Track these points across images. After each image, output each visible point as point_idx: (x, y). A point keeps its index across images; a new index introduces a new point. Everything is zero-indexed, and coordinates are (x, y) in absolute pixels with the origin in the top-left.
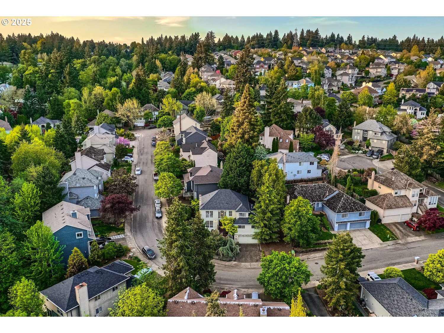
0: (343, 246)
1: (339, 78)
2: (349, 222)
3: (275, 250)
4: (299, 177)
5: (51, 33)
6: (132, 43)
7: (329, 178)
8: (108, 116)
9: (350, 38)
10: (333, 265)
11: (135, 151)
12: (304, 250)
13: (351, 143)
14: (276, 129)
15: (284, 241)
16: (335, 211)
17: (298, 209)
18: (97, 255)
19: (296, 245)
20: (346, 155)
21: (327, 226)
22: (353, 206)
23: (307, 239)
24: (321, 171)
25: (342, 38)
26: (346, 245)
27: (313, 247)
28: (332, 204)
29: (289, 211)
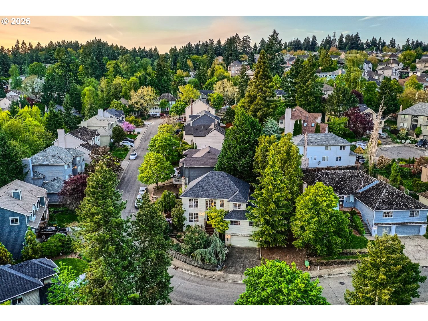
0: (388, 258)
1: (380, 72)
2: (394, 224)
3: (270, 259)
4: (324, 165)
5: (94, 39)
6: (172, 49)
7: (365, 167)
8: (121, 104)
9: (393, 43)
10: (367, 293)
11: (139, 137)
12: (323, 261)
13: (396, 132)
14: (300, 112)
15: (293, 246)
16: (373, 208)
17: (315, 200)
18: (32, 249)
19: (312, 253)
20: (389, 144)
21: (361, 229)
22: (401, 201)
23: (328, 244)
24: (354, 158)
25: (384, 43)
26: (394, 256)
27: (337, 258)
28: (370, 198)
29: (302, 201)
